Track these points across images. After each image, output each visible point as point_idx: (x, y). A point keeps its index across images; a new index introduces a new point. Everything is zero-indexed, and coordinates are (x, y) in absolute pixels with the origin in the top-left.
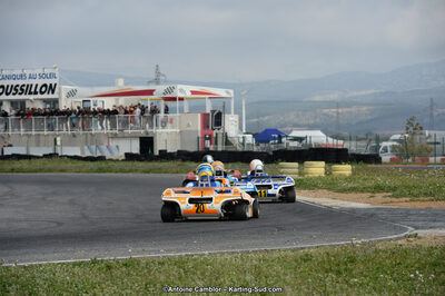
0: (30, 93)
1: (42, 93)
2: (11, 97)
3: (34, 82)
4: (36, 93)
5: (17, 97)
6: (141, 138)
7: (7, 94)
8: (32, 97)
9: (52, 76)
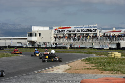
0: (90, 31)
1: (93, 31)
2: (86, 32)
3: (91, 29)
4: (92, 31)
5: (87, 32)
6: (117, 44)
7: (85, 32)
8: (91, 32)
9: (96, 27)
